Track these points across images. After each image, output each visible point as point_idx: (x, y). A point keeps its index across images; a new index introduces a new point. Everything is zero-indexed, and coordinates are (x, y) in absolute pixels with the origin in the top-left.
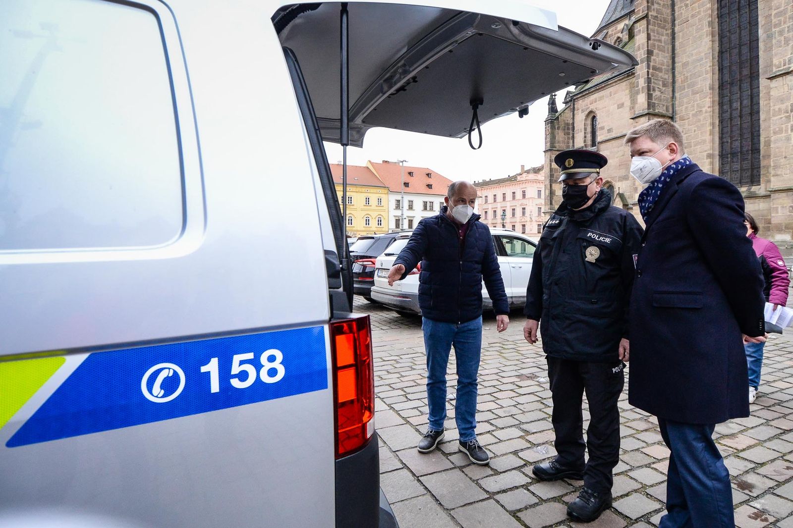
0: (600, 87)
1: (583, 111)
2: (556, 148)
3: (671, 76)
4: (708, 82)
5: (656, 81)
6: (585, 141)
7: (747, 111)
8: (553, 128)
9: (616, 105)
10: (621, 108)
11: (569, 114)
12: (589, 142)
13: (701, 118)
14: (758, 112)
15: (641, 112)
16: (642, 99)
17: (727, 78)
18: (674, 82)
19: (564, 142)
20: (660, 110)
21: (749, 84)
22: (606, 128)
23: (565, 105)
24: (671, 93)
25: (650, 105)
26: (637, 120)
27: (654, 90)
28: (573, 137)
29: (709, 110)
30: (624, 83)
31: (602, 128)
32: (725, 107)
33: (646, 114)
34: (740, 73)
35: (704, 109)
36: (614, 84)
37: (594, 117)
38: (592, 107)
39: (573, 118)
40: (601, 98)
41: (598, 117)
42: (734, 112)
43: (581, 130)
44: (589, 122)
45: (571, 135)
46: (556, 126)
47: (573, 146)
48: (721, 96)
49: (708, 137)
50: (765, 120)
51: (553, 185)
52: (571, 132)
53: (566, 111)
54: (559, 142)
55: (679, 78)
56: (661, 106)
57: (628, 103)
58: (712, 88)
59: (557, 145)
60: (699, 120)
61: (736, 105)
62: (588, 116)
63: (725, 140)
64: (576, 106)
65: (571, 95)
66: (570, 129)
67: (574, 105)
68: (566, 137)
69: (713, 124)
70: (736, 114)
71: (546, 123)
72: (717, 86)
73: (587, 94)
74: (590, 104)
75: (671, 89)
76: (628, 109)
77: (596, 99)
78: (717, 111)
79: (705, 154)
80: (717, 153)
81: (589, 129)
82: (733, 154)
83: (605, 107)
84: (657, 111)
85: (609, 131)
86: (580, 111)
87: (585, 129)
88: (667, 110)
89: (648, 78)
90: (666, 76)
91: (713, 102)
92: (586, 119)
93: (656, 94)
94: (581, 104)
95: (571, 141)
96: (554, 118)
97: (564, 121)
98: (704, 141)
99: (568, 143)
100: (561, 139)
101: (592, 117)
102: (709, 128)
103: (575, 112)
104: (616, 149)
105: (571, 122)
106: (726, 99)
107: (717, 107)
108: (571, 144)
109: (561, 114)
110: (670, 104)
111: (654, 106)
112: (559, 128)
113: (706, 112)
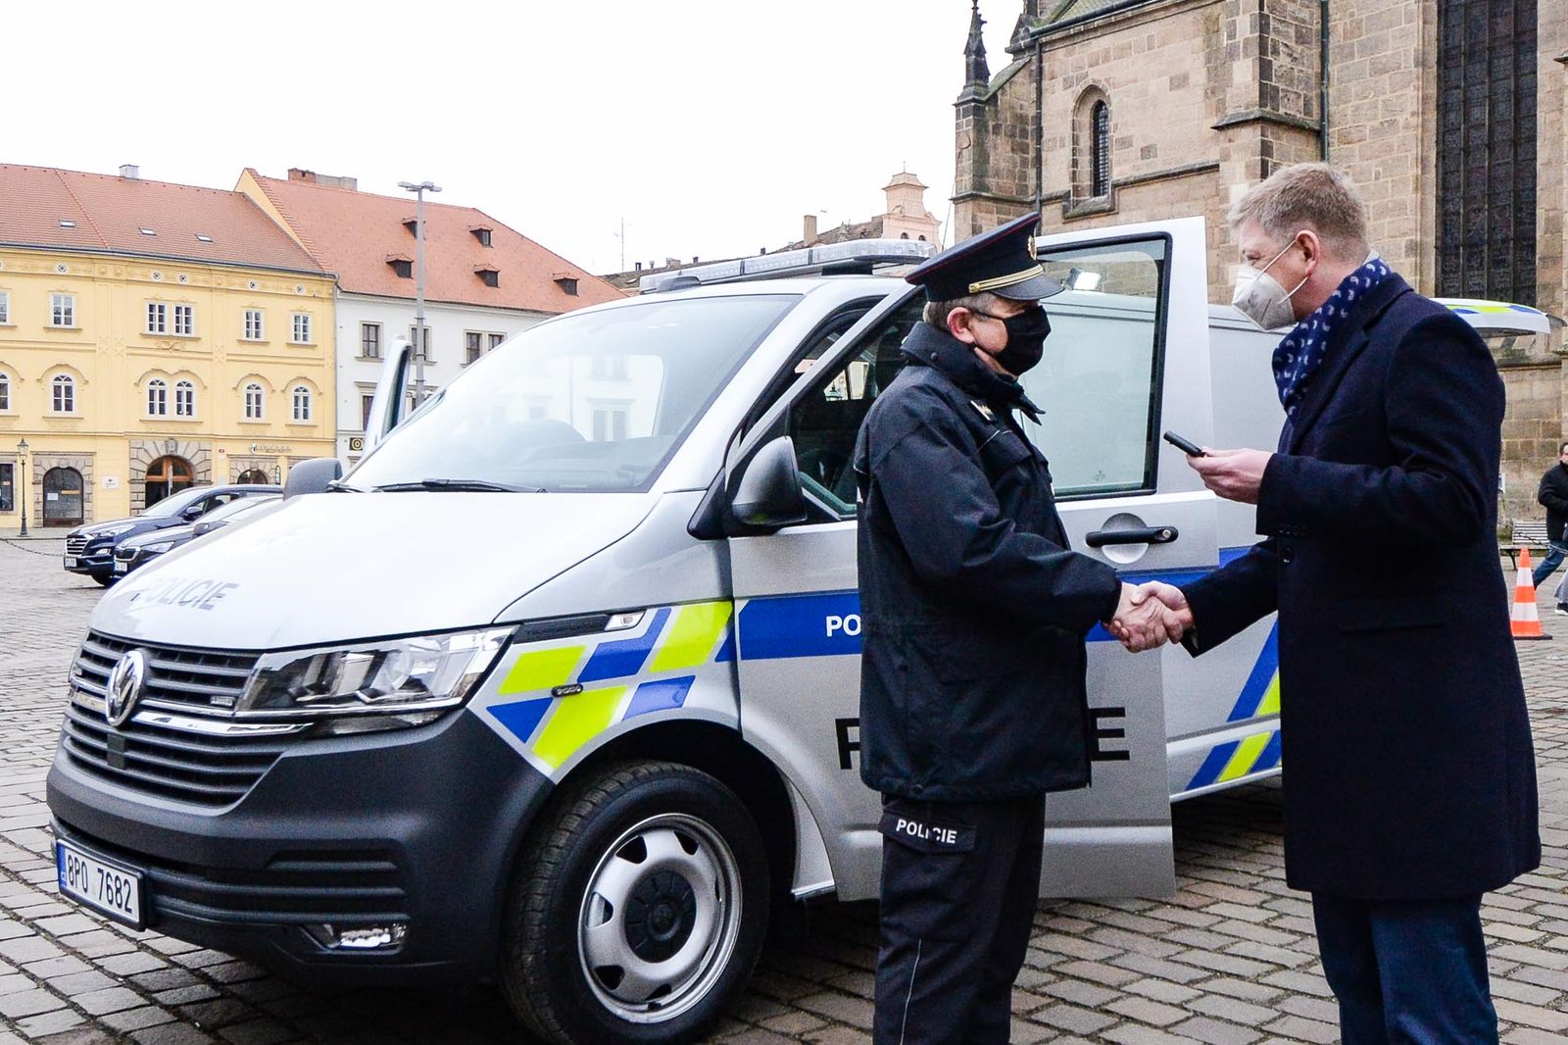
0: (1120, 17)
1: (1068, 84)
2: (987, 189)
3: (1317, 12)
4: (1413, 45)
5: (1281, 27)
6: (1074, 176)
7: (1504, 134)
8: (980, 127)
9: (1166, 79)
10: (1178, 87)
11: (1024, 89)
12: (1086, 181)
13: (1394, 140)
14: (1533, 139)
15: (1242, 110)
16: (1244, 74)
17: (1459, 38)
18: (1324, 33)
19: (1011, 174)
20: (1290, 108)
21: (1510, 59)
22: (1138, 144)
23: (1011, 56)
24: (1317, 62)
25: (1267, 94)
26: (1231, 133)
27: (1276, 52)
28: (1038, 161)
29: (1414, 121)
30: (1190, 17)
31: (1126, 143)
32: (1452, 116)
33: (1256, 120)
34: (1492, 31)
35: (1401, 119)
36: (1162, 14)
37: (1100, 105)
38: (1095, 75)
39: (1039, 102)
40: (1123, 51)
41: (1114, 107)
42: (1474, 133)
43: (1062, 140)
44: (1086, 118)
45: (1032, 154)
46: (991, 124)
47: (1039, 186)
48: (1444, 85)
49: (1410, 197)
50: (1548, 163)
52: (1031, 142)
53: (1018, 78)
54: (997, 173)
55: (1338, 24)
56: (1292, 96)
57: (1199, 77)
58: (1422, 63)
59: (991, 181)
60: (1389, 149)
61: (1481, 114)
62: (1082, 99)
63: (1451, 207)
64: (1045, 65)
65: (1032, 30)
66: (1029, 133)
67: (1040, 61)
68: (1017, 158)
69: (1423, 161)
70: (1480, 136)
71: (958, 111)
72: (1433, 58)
73: (1081, 33)
74: (1091, 66)
75: (1316, 51)
76: (1201, 93)
77: (1107, 52)
78: (1432, 125)
79: (1403, 242)
80: (1431, 240)
81: (1085, 142)
82: (1472, 246)
83: (1135, 81)
84: (1282, 111)
85: (1147, 152)
86: (1059, 83)
87: (1075, 140)
88: (1308, 112)
89: (1262, 16)
90: (1305, 14)
91: (1425, 99)
92: (1077, 110)
93: (1280, 62)
94: (1061, 61)
95: (1032, 173)
96: (984, 99)
97: (1012, 107)
98: (1400, 208)
99: (1024, 177)
100: (1003, 165)
101: (1096, 105)
102: (1413, 171)
103: (1045, 83)
105: (1032, 112)
106: (1457, 95)
107: (1432, 116)
108: (1032, 182)
109: (1001, 87)
110: (1314, 93)
111: (1274, 99)
112: (997, 129)
113: (1406, 127)
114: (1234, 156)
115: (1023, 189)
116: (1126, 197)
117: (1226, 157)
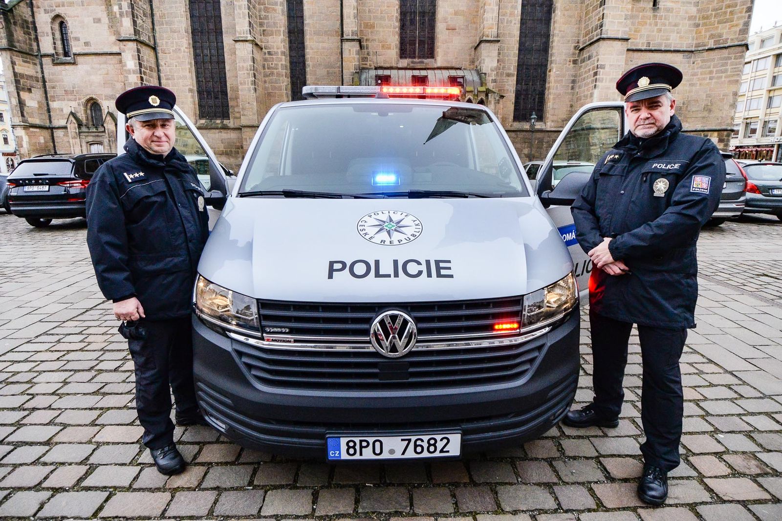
1: (46, 11)
2: (16, 47)
3: (149, 7)
4: (183, 25)
5: (138, 9)
6: (55, 48)
7: (214, 59)
8: (8, 21)
9: (91, 19)
10: (97, 22)
11: (25, 9)
12: (60, 51)
13: (181, 55)
14: (224, 62)
15: (128, 36)
16: (127, 23)
17: (197, 26)
18: (152, 15)
19: (25, 42)
20: (143, 38)
21: (214, 37)
22: (82, 41)
24: (150, 24)
25: (136, 32)
26: (125, 43)
27: (137, 18)
28: (37, 39)
29: (186, 50)
31: (77, 39)
32: (198, 51)
33: (134, 40)
34: (208, 26)
35: (182, 49)
37: (62, 24)
38: (59, 11)
39: (33, 15)
41: (68, 25)
42: (205, 58)
43: (47, 33)
44: (57, 26)
45: (33, 37)
46: (12, 21)
47: (39, 50)
48: (194, 41)
49: (188, 74)
50: (230, 71)
51: (21, 93)
52: (32, 33)
53: (21, 4)
54: (19, 41)
55: (156, 12)
56: (144, 34)
57: (105, 20)
58: (186, 32)
59: (17, 44)
60: (179, 58)
61: (207, 52)
62: (54, 19)
63: (200, 79)
64: (34, 2)
66: (31, 28)
68: (27, 37)
69: (191, 63)
70: (207, 59)
72: (190, 31)
74: (56, 7)
75: (150, 20)
76: (106, 27)
78: (192, 53)
79: (187, 88)
80: (195, 89)
81: (58, 35)
82: (209, 93)
83: (78, 17)
84: (142, 39)
85: (87, 44)
86: (42, 10)
87: (53, 34)
88: (149, 40)
89: (131, 4)
90: (145, 7)
91: (189, 44)
92: (52, 23)
93: (139, 21)
94: (41, 2)
95: (35, 44)
96: (8, 10)
97: (20, 16)
98: (185, 77)
99: (31, 45)
100: (20, 38)
101: (60, 22)
102: (188, 66)
103: (35, 9)
104: (97, 66)
105: (30, 19)
106: (198, 45)
107: (192, 50)
108: (35, 47)
109: (14, 6)
110: (151, 35)
111: (139, 34)
112: (15, 24)
113: (184, 52)
114: (127, 51)
115: (32, 50)
116: (79, 59)
117: (124, 51)
